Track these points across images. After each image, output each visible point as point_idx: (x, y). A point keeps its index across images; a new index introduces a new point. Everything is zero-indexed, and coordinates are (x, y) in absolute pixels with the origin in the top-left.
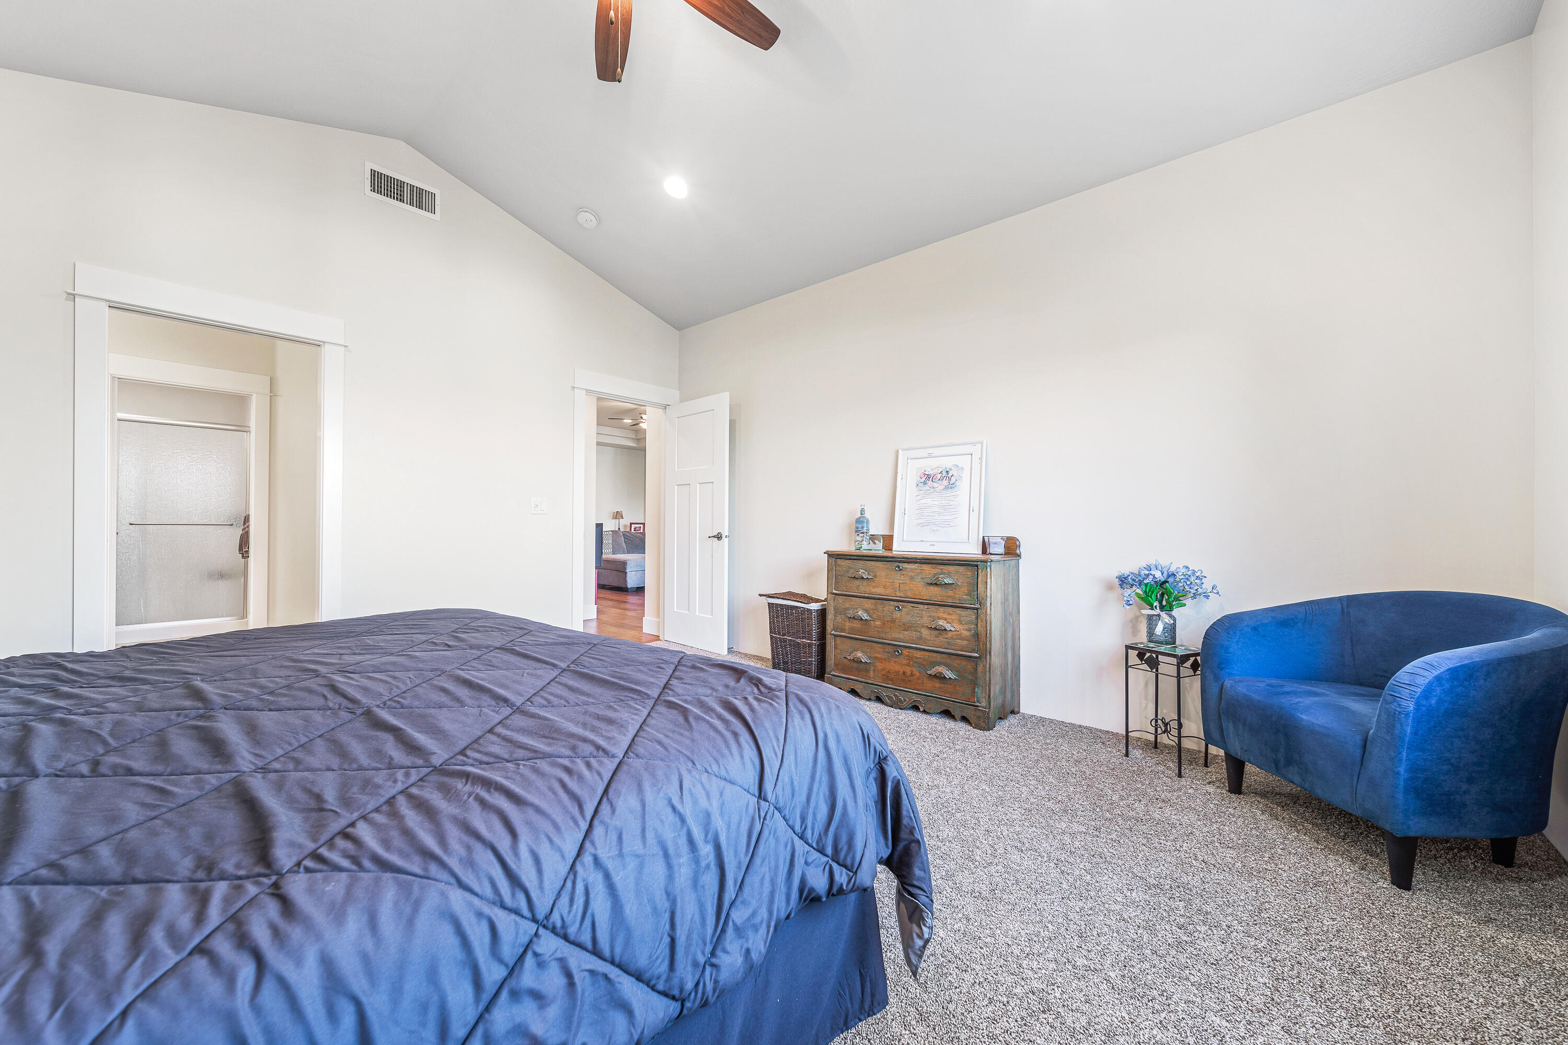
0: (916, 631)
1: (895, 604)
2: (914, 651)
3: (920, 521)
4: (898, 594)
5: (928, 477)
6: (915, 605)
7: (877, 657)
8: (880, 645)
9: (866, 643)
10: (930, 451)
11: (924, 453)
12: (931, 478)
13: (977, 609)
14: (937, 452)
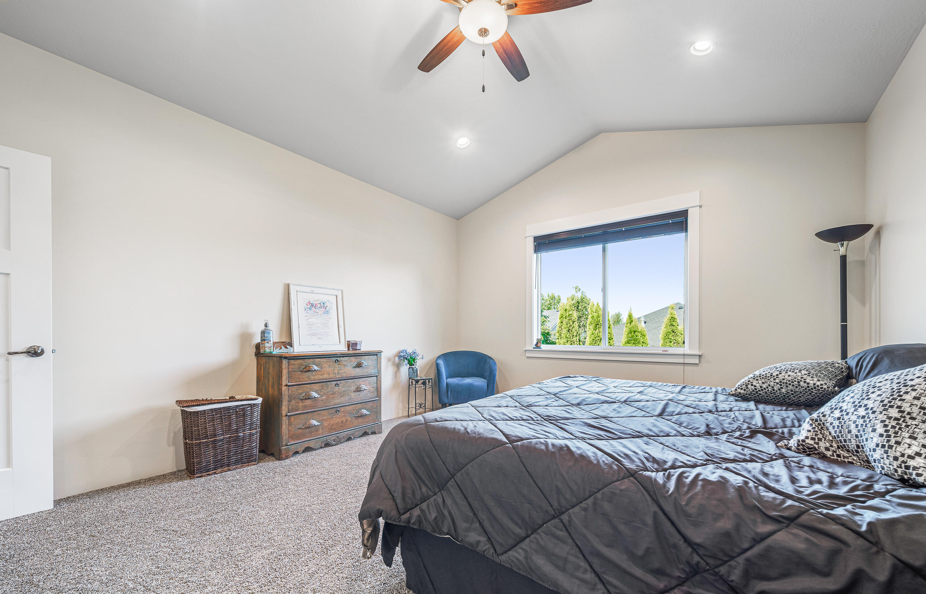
0: (348, 395)
1: (335, 382)
2: (347, 407)
3: (310, 332)
4: (337, 377)
5: (312, 305)
6: (347, 381)
7: (324, 419)
8: (326, 411)
9: (316, 413)
10: (313, 289)
11: (308, 289)
12: (314, 306)
13: (377, 376)
14: (316, 290)
